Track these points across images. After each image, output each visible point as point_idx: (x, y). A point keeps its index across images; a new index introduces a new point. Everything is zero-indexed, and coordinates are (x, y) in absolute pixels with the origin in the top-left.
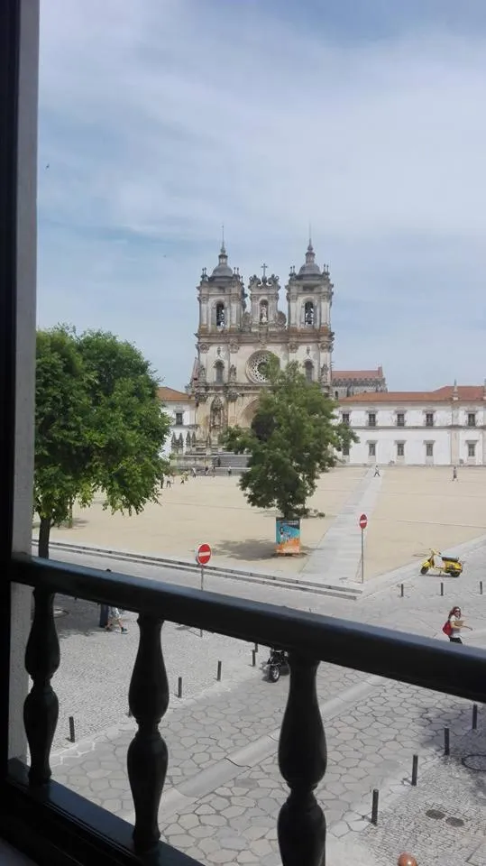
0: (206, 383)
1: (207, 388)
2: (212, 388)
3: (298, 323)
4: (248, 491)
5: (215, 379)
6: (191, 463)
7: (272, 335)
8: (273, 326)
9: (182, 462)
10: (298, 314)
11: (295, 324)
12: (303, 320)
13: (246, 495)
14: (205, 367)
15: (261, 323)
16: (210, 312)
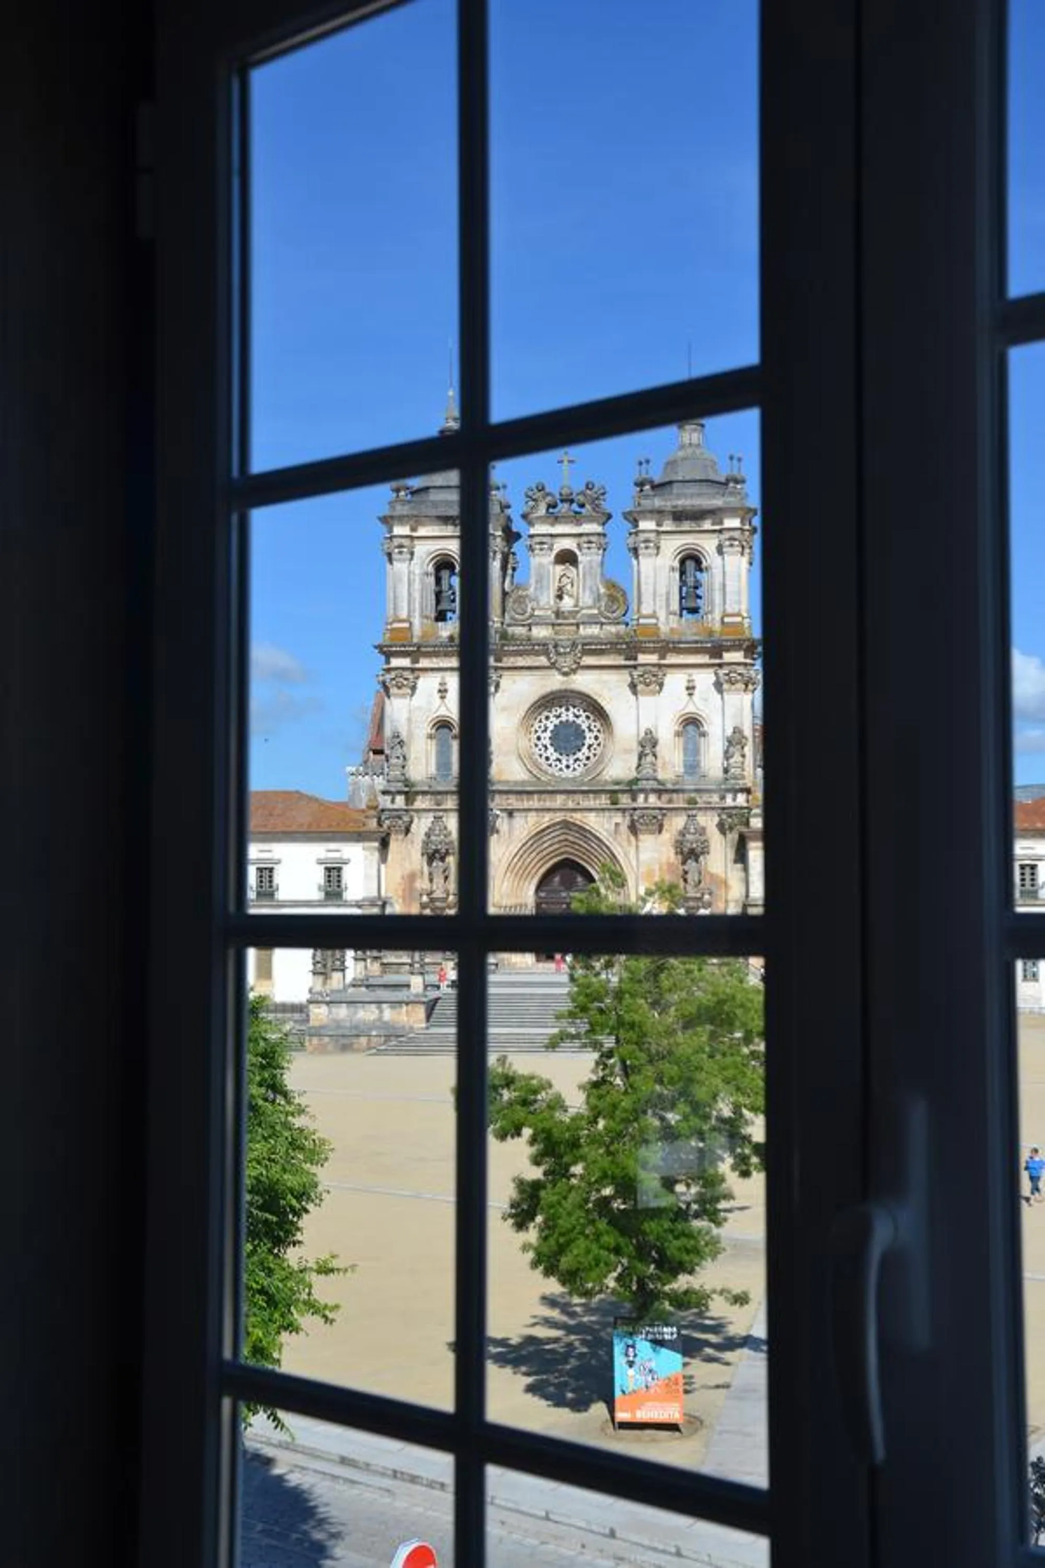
0: (407, 782)
1: (410, 796)
2: (424, 793)
3: (662, 615)
4: (532, 1235)
5: (433, 770)
6: (367, 1014)
7: (592, 648)
8: (592, 621)
9: (342, 1012)
10: (662, 590)
11: (654, 616)
12: (675, 606)
13: (525, 1248)
14: (404, 736)
15: (558, 614)
16: (417, 586)
